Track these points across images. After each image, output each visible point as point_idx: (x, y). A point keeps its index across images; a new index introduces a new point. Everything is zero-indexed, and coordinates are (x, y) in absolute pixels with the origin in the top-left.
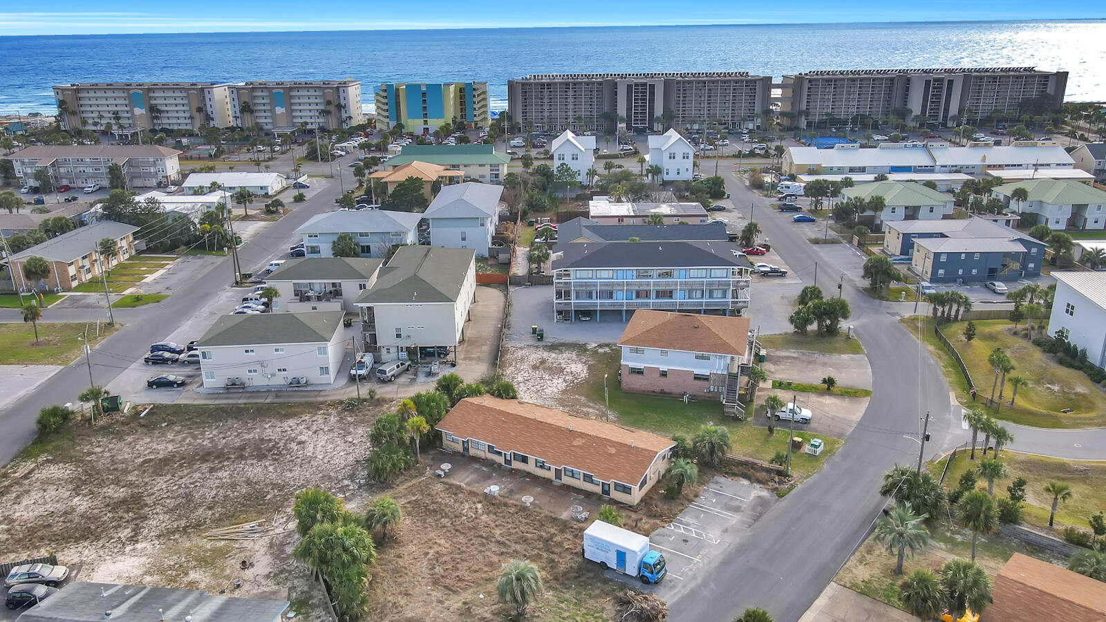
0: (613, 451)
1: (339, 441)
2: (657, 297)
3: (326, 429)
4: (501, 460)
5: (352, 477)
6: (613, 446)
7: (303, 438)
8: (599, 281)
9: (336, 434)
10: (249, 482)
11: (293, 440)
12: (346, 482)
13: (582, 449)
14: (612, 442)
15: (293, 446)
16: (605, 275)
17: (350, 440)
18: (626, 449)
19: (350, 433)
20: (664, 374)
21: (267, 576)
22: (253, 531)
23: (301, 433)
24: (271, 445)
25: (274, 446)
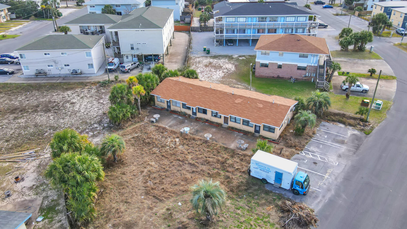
0: (261, 106)
1: (95, 102)
2: (269, 32)
3: (88, 96)
4: (190, 112)
5: (100, 123)
6: (261, 103)
7: (74, 101)
8: (238, 23)
9: (94, 99)
10: (36, 126)
11: (68, 102)
12: (96, 125)
13: (241, 104)
14: (260, 100)
15: (68, 105)
16: (242, 20)
17: (102, 102)
18: (270, 105)
19: (102, 98)
20: (280, 67)
21: (31, 188)
22: (30, 156)
23: (74, 98)
24: (55, 104)
25: (56, 105)
